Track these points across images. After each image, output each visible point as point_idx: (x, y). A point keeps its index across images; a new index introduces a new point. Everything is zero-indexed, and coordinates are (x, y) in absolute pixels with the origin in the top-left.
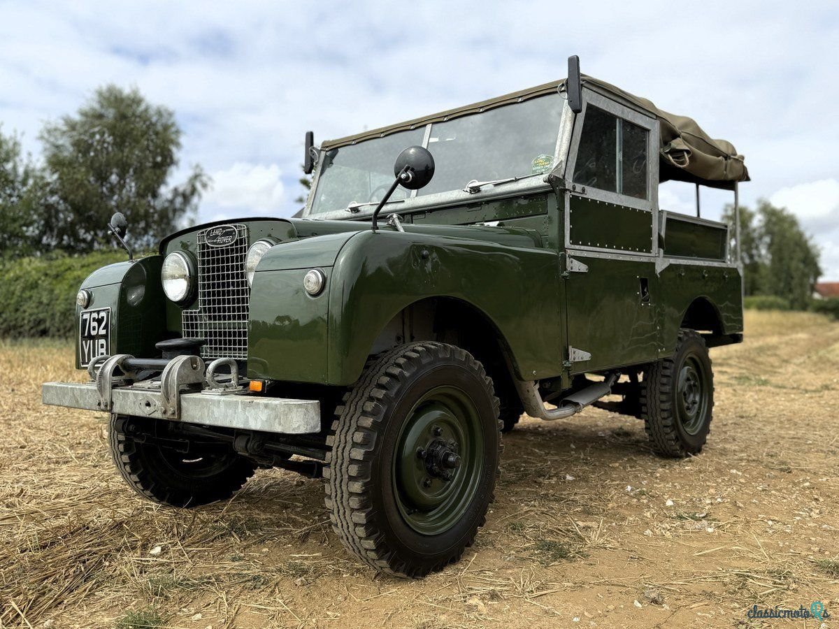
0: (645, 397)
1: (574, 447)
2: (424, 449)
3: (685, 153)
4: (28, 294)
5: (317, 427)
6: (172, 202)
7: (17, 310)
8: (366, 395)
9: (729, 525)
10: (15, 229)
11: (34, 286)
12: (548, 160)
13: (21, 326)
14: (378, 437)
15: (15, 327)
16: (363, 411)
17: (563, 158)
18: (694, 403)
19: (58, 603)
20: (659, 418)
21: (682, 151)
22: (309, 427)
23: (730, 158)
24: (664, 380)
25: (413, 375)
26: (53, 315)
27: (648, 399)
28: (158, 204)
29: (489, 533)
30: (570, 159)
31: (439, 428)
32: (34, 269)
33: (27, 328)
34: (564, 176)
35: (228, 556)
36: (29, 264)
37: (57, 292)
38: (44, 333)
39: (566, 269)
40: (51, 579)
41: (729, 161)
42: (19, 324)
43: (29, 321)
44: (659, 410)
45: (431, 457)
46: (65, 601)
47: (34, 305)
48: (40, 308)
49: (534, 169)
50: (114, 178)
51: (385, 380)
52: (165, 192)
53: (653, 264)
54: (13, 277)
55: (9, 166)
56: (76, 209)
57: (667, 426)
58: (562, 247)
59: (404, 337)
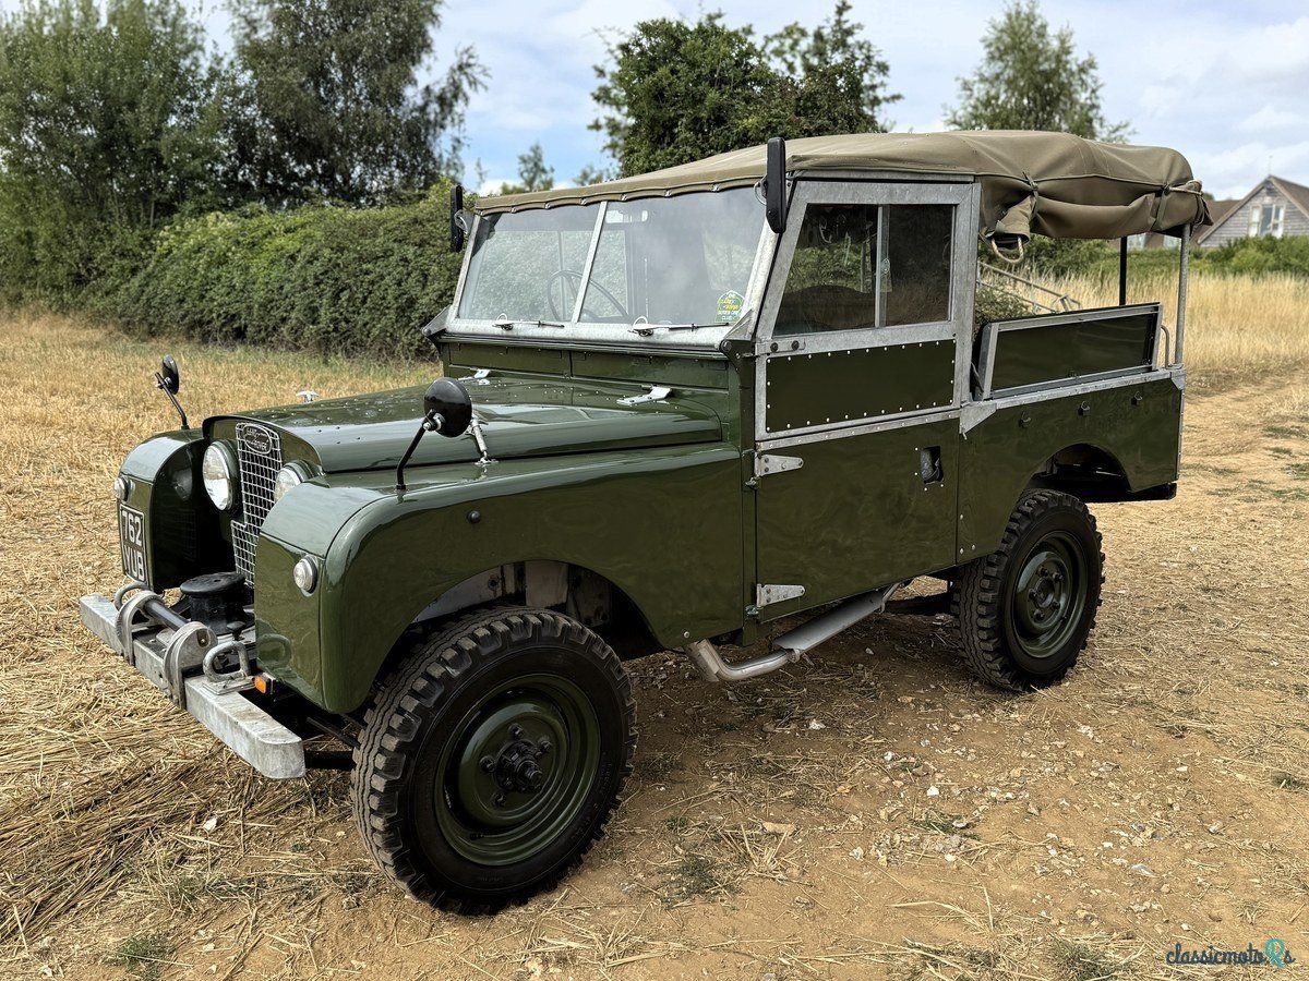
0: (957, 604)
1: (871, 652)
2: (491, 760)
3: (1020, 240)
4: (215, 272)
5: (300, 770)
6: (423, 109)
7: (202, 297)
8: (396, 705)
9: (986, 850)
10: (196, 168)
11: (223, 261)
12: (738, 302)
13: (209, 322)
14: (408, 760)
15: (200, 323)
16: (389, 726)
17: (755, 305)
18: (1055, 607)
19: (70, 906)
20: (976, 639)
21: (1015, 236)
22: (289, 772)
23: (1167, 192)
24: (986, 583)
25: (466, 674)
26: (249, 308)
27: (962, 609)
28: (405, 113)
29: (634, 834)
30: (767, 303)
31: (517, 730)
32: (222, 233)
33: (217, 324)
34: (754, 335)
35: (290, 842)
36: (215, 224)
37: (253, 270)
38: (240, 334)
39: (753, 475)
40: (75, 867)
41: (1165, 198)
42: (206, 319)
43: (219, 315)
44: (975, 628)
45: (503, 769)
46: (80, 904)
47: (223, 291)
48: (232, 296)
49: (720, 313)
50: (337, 75)
51: (421, 684)
52: (412, 95)
53: (957, 420)
54: (193, 247)
55: (186, 63)
56: (282, 129)
57: (987, 652)
58: (749, 440)
59: (503, 579)
